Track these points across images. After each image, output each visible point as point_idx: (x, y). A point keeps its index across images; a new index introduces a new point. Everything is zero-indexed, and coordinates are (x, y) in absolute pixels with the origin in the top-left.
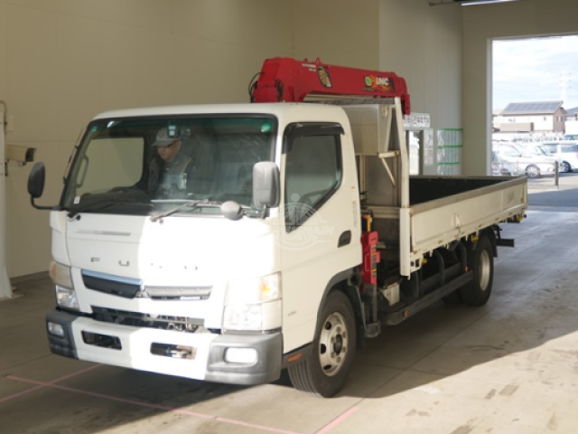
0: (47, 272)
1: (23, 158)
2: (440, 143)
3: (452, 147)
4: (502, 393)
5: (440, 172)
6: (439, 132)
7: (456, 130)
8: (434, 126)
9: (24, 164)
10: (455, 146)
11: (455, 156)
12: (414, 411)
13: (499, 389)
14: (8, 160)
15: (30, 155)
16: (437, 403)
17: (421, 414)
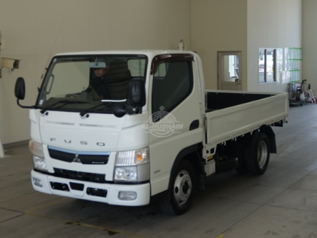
1: (12, 66)
7: (298, 49)
9: (12, 70)
10: (297, 60)
14: (2, 68)
15: (16, 64)
16: (284, 227)
17: (274, 234)
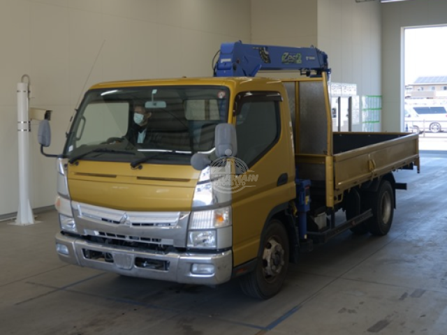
0: (54, 206)
1: (43, 117)
2: (364, 106)
3: (373, 109)
4: (413, 296)
5: (365, 129)
6: (364, 99)
7: (377, 96)
8: (360, 93)
10: (376, 109)
11: (376, 116)
12: (344, 309)
13: (410, 293)
14: (31, 119)
15: (47, 115)
16: (362, 303)
17: (350, 311)
